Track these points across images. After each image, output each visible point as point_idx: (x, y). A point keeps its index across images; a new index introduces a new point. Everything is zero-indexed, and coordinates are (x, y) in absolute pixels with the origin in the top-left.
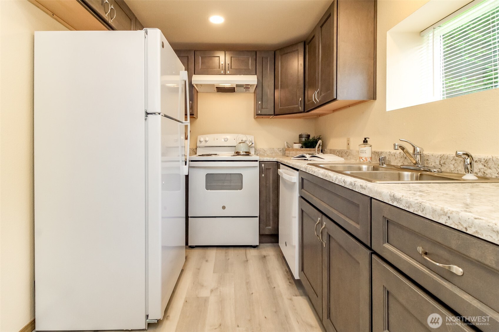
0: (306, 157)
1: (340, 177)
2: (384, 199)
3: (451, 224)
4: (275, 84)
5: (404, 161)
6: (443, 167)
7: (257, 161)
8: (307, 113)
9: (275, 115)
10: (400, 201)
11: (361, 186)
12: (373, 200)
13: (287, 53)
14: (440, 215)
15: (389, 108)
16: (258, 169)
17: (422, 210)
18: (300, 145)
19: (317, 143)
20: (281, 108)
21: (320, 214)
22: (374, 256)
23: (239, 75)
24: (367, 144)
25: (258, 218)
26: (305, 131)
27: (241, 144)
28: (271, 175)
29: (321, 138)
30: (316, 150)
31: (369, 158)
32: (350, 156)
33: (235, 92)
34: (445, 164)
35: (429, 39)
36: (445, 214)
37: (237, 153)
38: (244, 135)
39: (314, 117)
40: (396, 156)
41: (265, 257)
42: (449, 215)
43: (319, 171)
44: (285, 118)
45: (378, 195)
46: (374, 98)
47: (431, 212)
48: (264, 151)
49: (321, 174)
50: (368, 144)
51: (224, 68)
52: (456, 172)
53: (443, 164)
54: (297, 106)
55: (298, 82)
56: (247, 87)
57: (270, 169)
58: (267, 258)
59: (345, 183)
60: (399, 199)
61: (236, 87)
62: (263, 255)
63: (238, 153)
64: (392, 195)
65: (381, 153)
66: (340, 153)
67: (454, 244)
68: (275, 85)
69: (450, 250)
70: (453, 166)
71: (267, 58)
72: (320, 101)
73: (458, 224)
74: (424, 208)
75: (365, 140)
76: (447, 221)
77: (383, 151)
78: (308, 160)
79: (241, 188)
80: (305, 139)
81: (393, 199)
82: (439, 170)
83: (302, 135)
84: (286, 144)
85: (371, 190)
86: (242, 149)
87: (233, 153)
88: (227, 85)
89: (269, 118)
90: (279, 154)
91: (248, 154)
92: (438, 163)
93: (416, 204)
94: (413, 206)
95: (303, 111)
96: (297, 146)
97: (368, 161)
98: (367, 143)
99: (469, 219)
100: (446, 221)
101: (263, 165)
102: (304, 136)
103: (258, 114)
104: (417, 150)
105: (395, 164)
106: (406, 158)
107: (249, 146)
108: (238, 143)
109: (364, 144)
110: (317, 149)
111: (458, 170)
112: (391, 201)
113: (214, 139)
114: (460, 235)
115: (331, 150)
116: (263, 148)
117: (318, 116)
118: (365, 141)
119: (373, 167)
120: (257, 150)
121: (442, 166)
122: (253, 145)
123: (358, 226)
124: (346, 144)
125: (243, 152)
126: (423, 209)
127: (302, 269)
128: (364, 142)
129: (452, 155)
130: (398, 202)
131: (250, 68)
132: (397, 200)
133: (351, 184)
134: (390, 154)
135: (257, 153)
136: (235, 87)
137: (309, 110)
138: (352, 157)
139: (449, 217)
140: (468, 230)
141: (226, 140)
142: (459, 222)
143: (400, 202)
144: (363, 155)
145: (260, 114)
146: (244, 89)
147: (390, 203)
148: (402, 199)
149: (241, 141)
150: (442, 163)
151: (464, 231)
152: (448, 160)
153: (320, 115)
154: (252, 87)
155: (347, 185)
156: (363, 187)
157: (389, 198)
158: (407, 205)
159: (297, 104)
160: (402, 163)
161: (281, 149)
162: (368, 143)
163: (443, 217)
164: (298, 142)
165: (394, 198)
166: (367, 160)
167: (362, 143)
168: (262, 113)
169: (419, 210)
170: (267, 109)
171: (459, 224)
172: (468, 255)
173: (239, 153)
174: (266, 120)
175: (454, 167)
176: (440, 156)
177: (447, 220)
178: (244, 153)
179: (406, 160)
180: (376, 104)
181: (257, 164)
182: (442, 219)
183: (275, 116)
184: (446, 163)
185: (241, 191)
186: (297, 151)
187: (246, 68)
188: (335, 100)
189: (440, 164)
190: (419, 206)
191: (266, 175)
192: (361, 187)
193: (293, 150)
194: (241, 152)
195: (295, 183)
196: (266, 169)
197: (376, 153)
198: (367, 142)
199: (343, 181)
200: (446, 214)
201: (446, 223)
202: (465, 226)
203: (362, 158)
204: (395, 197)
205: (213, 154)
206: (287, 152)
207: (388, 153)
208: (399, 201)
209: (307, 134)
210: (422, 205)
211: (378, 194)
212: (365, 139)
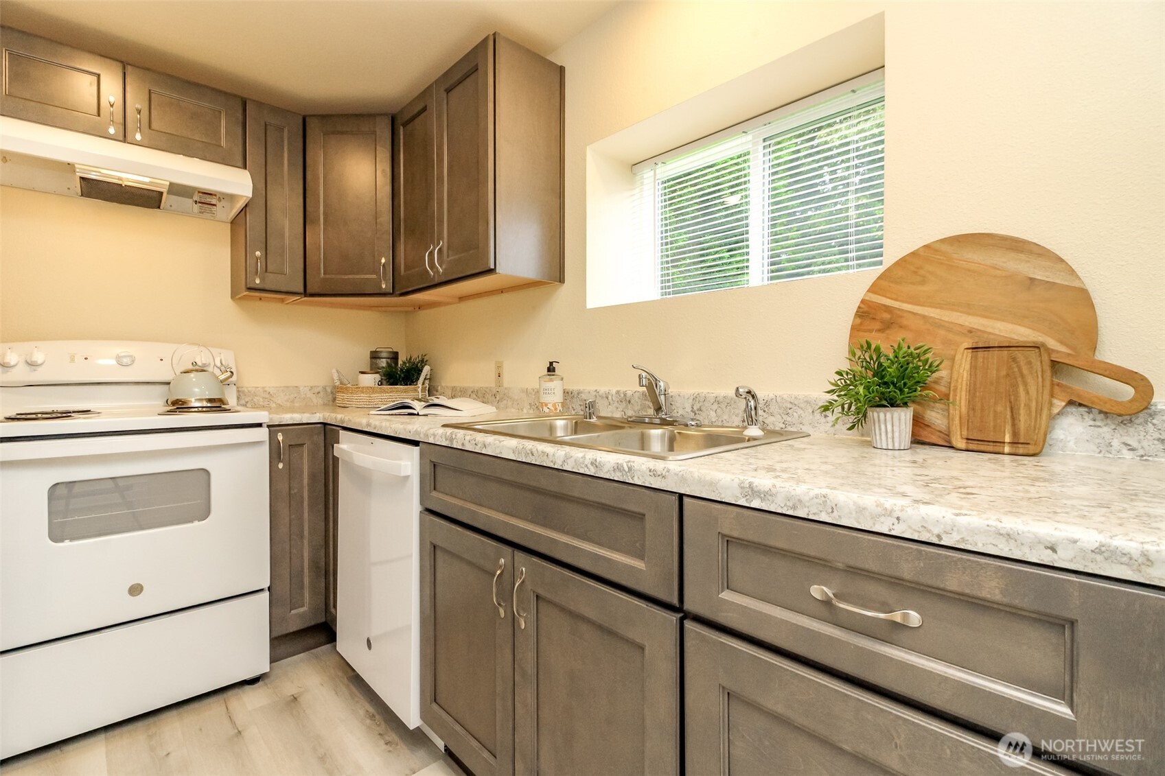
0: (414, 409)
1: (580, 455)
2: (723, 496)
3: (903, 532)
4: (308, 208)
5: (626, 407)
6: (697, 415)
7: (260, 425)
8: (401, 298)
9: (305, 293)
10: (770, 495)
11: (650, 471)
12: (686, 500)
13: (342, 133)
14: (875, 517)
15: (591, 303)
16: (265, 450)
17: (830, 511)
18: (378, 377)
19: (419, 371)
20: (327, 276)
21: (507, 550)
22: (688, 625)
23: (183, 155)
24: (553, 375)
25: (267, 594)
26: (386, 344)
27: (192, 375)
28: (305, 461)
29: (427, 361)
30: (420, 390)
31: (560, 404)
32: (505, 401)
33: (159, 207)
34: (701, 410)
35: (643, 182)
36: (889, 513)
37: (174, 403)
38: (202, 348)
39: (406, 309)
40: (610, 398)
41: (295, 699)
42: (898, 514)
43: (500, 442)
44: (332, 305)
45: (707, 487)
46: (561, 280)
47: (854, 513)
48: (267, 396)
49: (509, 448)
50: (557, 375)
51: (119, 118)
52: (720, 424)
53: (698, 410)
54: (374, 276)
55: (376, 216)
56: (206, 199)
57: (302, 445)
58: (300, 700)
59: (597, 466)
60: (767, 494)
61: (169, 192)
62: (289, 694)
63: (179, 406)
64: (748, 486)
65: (578, 394)
66: (480, 395)
67: (906, 570)
68: (307, 213)
69: (896, 582)
70: (715, 414)
71: (281, 130)
72: (445, 270)
73: (921, 529)
74: (836, 505)
75: (550, 365)
76: (894, 527)
77: (581, 388)
78: (418, 414)
79: (205, 513)
80: (387, 363)
81: (750, 493)
82: (698, 422)
83: (381, 352)
84: (336, 376)
85: (683, 479)
86: (196, 391)
87: (160, 405)
88: (130, 179)
89: (282, 301)
90: (315, 401)
91: (217, 405)
92: (688, 409)
93: (813, 498)
94: (807, 504)
95: (391, 291)
96: (370, 380)
97: (558, 411)
98: (553, 373)
99: (944, 517)
100: (891, 527)
101: (280, 437)
102: (384, 355)
103: (252, 286)
104: (660, 386)
105: (609, 415)
106: (629, 402)
107: (221, 382)
108: (178, 373)
109: (549, 375)
110: (421, 388)
111: (722, 421)
112: (744, 499)
113: (72, 359)
114: (921, 550)
115: (454, 389)
116: (263, 388)
117: (417, 309)
118: (551, 369)
119: (576, 423)
120: (243, 392)
121: (695, 414)
122: (234, 378)
123: (639, 564)
124: (493, 375)
125: (201, 400)
126: (832, 508)
127: (432, 694)
128: (549, 370)
129: (714, 395)
130: (763, 500)
131: (223, 143)
132: (762, 496)
133: (618, 468)
134: (597, 394)
135: (243, 402)
136: (165, 190)
137: (410, 289)
138: (510, 404)
139: (898, 519)
140: (944, 539)
141: (125, 361)
142: (922, 526)
143: (770, 498)
144: (546, 399)
145: (261, 287)
146: (196, 207)
147: (742, 502)
148: (774, 491)
149: (191, 367)
150: (695, 409)
151: (935, 541)
152: (706, 404)
153: (421, 307)
154: (223, 203)
155: (606, 470)
156: (659, 473)
157: (738, 492)
158: (790, 504)
159: (376, 272)
160: (623, 411)
161: (319, 389)
162: (556, 373)
163: (882, 519)
164: (368, 370)
165: (752, 490)
166: (556, 409)
167: (545, 372)
168: (267, 287)
169: (821, 511)
170: (283, 276)
171: (923, 529)
172: (942, 586)
173: (184, 402)
174: (271, 306)
175: (717, 416)
176: (692, 397)
177: (893, 524)
178: (205, 404)
179: (629, 406)
180: (565, 291)
181: (263, 433)
182: (883, 523)
183: (305, 296)
184: (703, 408)
185: (204, 522)
186: (373, 393)
187: (206, 141)
188: (491, 271)
189: (692, 411)
190: (821, 502)
191: (289, 466)
192: (651, 474)
193: (358, 389)
194: (191, 402)
195: (407, 477)
196: (290, 445)
197: (568, 393)
198: (554, 370)
199: (592, 463)
200: (891, 512)
201: (890, 530)
202: (936, 531)
203: (546, 405)
204: (755, 489)
205: (74, 412)
206: (339, 396)
207: (595, 393)
208: (767, 495)
209: (391, 350)
210: (831, 501)
211: (704, 486)
212: (551, 363)
